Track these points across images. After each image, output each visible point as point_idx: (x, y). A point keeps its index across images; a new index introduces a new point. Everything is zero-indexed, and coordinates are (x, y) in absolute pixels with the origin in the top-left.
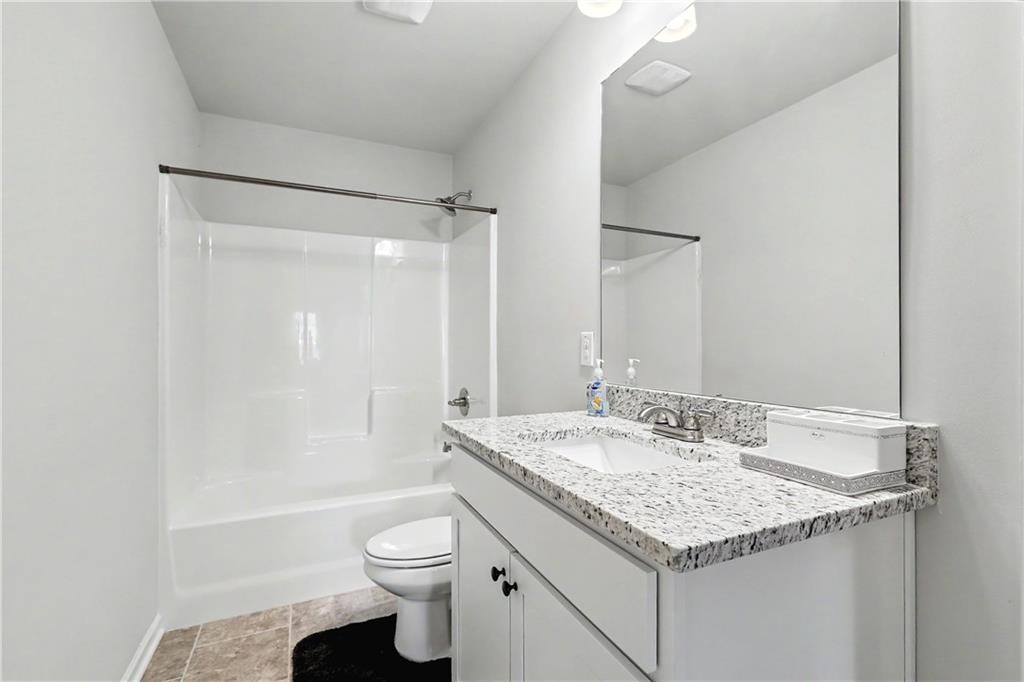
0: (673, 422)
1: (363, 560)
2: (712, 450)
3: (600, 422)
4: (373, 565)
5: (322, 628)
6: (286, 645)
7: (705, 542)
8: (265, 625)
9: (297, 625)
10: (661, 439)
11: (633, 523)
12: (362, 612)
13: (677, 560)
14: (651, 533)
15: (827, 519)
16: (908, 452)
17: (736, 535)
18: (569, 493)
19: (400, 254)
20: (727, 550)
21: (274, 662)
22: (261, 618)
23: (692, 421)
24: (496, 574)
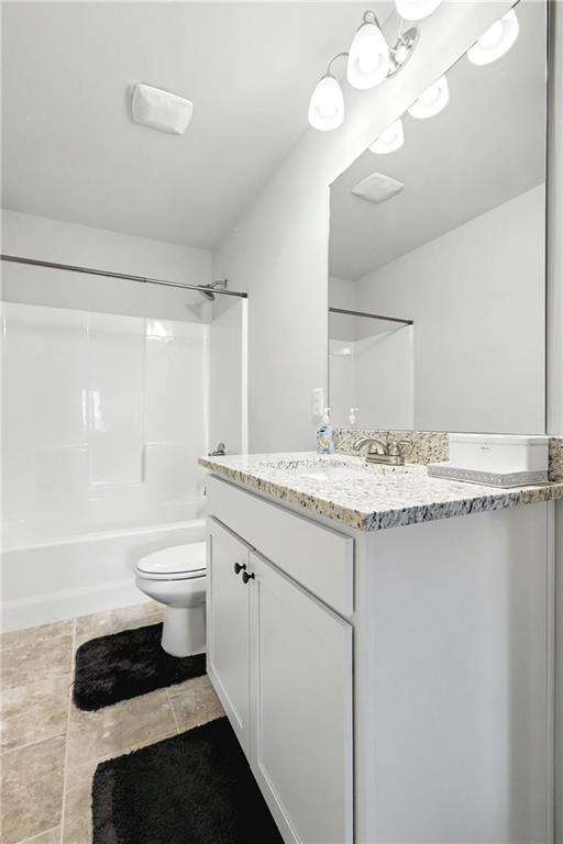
0: (381, 452)
1: (135, 576)
2: (409, 470)
3: (325, 457)
4: (144, 579)
5: (102, 635)
6: (71, 648)
7: (388, 509)
8: (54, 634)
9: (80, 632)
10: (370, 465)
11: (336, 502)
12: (135, 622)
13: (365, 522)
14: (348, 506)
15: (484, 500)
16: (550, 458)
17: (412, 506)
18: (291, 490)
19: (170, 334)
20: (405, 517)
21: (60, 661)
22: (50, 629)
23: (395, 449)
24: (238, 568)
